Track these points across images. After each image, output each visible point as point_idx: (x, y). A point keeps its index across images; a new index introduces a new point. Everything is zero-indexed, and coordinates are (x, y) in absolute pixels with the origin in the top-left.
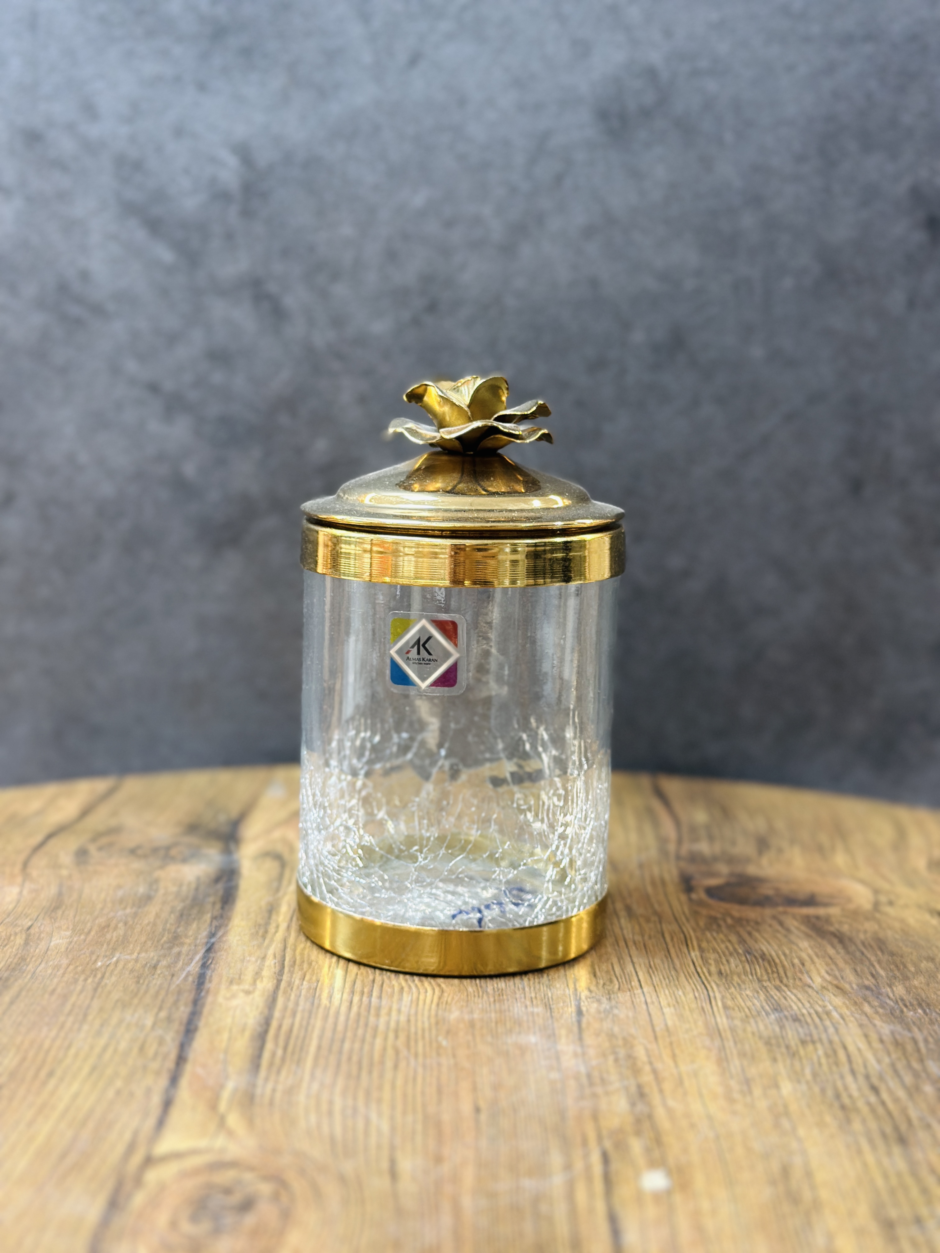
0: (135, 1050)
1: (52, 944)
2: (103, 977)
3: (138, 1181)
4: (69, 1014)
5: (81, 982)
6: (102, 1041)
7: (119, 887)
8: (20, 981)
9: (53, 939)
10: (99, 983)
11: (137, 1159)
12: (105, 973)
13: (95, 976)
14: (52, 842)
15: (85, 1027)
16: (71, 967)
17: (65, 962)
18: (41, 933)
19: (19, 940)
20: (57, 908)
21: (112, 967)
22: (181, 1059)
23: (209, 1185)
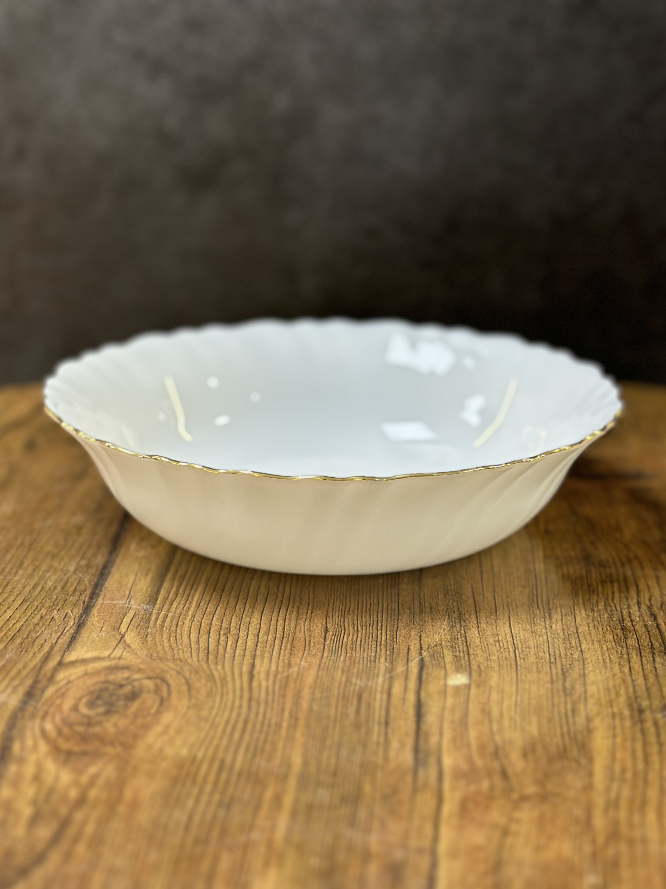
0: (59, 588)
2: (38, 536)
3: (51, 679)
4: (9, 562)
5: (20, 539)
6: (33, 582)
10: (35, 540)
11: (52, 664)
12: (40, 533)
13: (32, 535)
15: (21, 572)
22: (94, 595)
23: (106, 682)
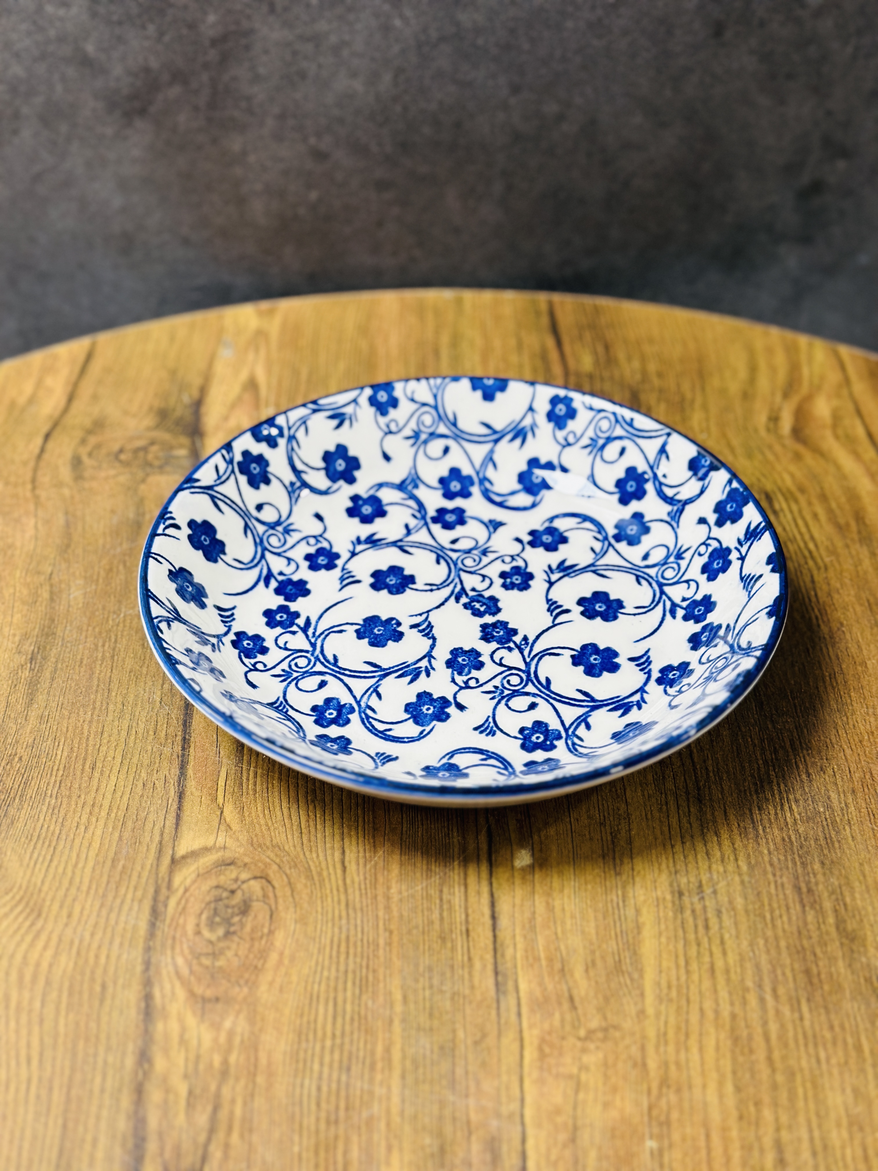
0: (151, 733)
1: (72, 597)
2: (116, 641)
3: (169, 886)
4: (97, 691)
5: (100, 649)
6: (125, 724)
7: (113, 512)
8: (54, 651)
9: (72, 591)
10: (114, 649)
11: (166, 861)
12: (116, 636)
13: (110, 640)
14: (50, 445)
15: (111, 707)
16: (90, 628)
17: (85, 620)
18: (60, 582)
19: (46, 595)
20: (68, 546)
21: (120, 628)
22: (186, 742)
23: (217, 887)
